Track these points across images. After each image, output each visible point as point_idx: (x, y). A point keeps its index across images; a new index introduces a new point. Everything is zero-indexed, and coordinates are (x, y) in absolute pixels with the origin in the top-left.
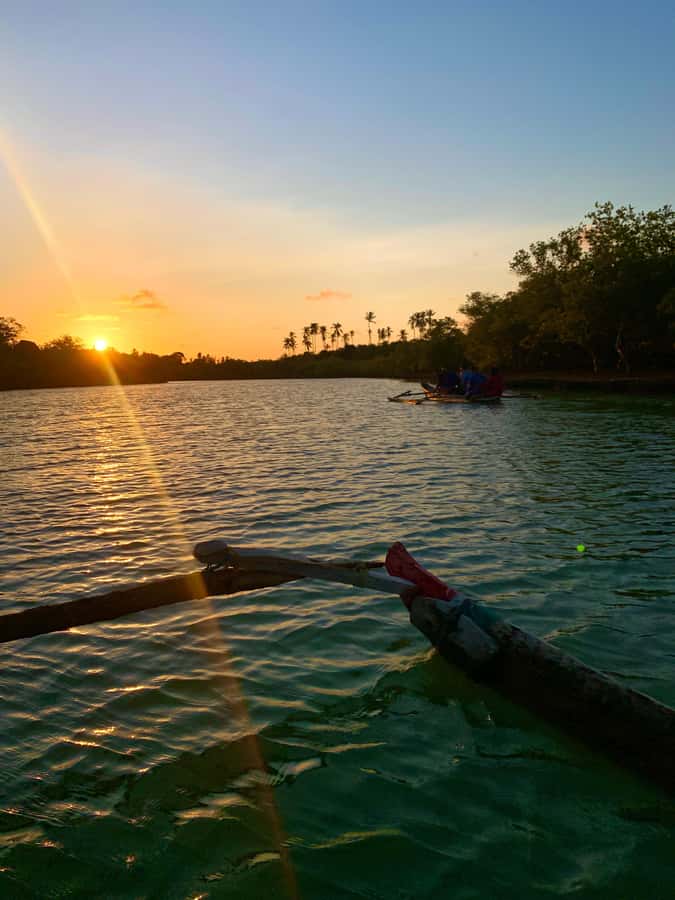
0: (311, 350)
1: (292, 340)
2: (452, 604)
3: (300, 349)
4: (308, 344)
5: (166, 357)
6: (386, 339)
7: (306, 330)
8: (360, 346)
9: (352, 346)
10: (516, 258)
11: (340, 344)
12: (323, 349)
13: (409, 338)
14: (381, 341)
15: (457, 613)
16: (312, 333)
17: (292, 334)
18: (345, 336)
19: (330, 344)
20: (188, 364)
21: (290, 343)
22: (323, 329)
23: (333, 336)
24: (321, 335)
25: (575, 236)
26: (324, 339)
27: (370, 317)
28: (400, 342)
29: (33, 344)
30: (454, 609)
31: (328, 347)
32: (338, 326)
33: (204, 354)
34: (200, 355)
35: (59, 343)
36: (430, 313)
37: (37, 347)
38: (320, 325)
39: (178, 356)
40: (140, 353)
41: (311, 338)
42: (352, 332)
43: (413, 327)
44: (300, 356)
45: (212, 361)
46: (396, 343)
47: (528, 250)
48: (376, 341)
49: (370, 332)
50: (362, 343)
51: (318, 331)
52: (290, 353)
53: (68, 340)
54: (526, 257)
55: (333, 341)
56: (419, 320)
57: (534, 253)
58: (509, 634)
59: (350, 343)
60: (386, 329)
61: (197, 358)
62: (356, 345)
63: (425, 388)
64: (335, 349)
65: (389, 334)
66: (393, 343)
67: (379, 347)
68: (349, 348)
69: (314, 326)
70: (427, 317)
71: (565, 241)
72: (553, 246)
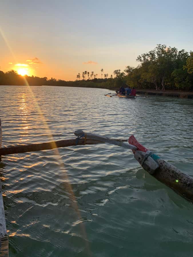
0: (84, 79)
1: (79, 76)
2: (146, 153)
3: (81, 79)
4: (84, 77)
5: (42, 78)
6: (107, 77)
7: (83, 73)
8: (99, 79)
9: (97, 79)
10: (138, 58)
11: (93, 78)
12: (88, 79)
13: (113, 77)
14: (105, 78)
15: (148, 155)
16: (85, 74)
17: (79, 74)
18: (95, 75)
19: (90, 77)
20: (48, 81)
21: (78, 76)
22: (88, 73)
23: (91, 75)
24: (88, 75)
25: (153, 53)
26: (88, 76)
27: (102, 70)
28: (110, 78)
29: (3, 72)
30: (147, 155)
31: (89, 78)
32: (93, 72)
33: (53, 78)
34: (52, 78)
35: (10, 72)
36: (120, 70)
37: (4, 73)
38: (88, 72)
39: (45, 78)
40: (34, 77)
41: (85, 75)
42: (97, 75)
43: (114, 74)
44: (81, 80)
45: (55, 80)
46: (109, 79)
47: (141, 55)
48: (104, 78)
49: (102, 75)
50: (99, 78)
51: (87, 73)
52: (78, 79)
53: (13, 71)
54: (141, 58)
55: (91, 77)
56: (116, 72)
57: (143, 57)
58: (162, 162)
59: (96, 78)
60: (107, 74)
61: (51, 79)
62: (98, 78)
63: (117, 92)
64: (91, 79)
65: (107, 76)
66: (108, 79)
67: (104, 79)
68: (96, 79)
69: (86, 72)
70: (119, 71)
71: (151, 54)
72: (148, 55)
